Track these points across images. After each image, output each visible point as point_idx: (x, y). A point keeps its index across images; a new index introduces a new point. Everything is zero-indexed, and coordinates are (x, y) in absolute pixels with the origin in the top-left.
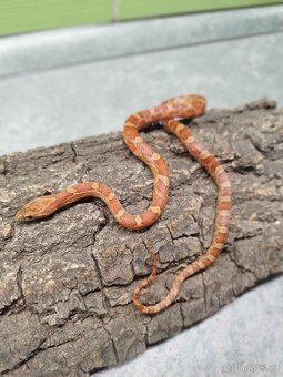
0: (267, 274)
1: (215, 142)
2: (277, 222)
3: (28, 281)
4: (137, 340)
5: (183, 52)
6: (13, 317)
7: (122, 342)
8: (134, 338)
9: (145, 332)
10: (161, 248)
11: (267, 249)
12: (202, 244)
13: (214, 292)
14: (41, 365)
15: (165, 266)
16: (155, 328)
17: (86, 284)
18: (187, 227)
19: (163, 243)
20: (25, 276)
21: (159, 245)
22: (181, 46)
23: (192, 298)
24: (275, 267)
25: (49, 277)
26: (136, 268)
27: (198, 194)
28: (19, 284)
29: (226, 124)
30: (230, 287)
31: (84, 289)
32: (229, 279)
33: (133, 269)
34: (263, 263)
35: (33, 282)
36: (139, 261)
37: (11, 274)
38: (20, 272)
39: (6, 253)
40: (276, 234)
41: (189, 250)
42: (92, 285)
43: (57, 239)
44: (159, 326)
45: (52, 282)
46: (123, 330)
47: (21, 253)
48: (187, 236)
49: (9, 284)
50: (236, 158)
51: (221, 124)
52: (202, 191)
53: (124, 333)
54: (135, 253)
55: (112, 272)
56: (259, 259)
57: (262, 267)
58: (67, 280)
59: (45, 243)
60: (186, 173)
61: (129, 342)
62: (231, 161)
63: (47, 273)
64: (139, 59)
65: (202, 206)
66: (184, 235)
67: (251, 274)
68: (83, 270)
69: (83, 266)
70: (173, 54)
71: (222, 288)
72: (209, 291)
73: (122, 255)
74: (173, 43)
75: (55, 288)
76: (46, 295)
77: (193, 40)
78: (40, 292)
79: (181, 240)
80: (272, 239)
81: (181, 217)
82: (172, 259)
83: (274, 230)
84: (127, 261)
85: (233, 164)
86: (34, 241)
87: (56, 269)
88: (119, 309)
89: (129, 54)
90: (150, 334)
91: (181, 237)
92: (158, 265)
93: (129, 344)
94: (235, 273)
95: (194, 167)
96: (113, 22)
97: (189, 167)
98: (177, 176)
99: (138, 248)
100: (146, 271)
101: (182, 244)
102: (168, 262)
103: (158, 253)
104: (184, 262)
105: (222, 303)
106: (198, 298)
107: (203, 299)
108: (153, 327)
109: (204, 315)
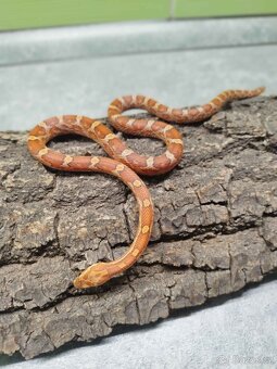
1: (248, 120)
3: (63, 226)
4: (159, 302)
5: (232, 52)
6: (48, 259)
7: (145, 301)
8: (157, 299)
9: (168, 294)
10: (189, 211)
12: (229, 213)
13: (240, 265)
14: (68, 310)
15: (192, 230)
16: (179, 293)
17: (116, 236)
18: (215, 194)
19: (191, 207)
20: (61, 221)
21: (187, 208)
22: (231, 46)
23: (217, 269)
25: (83, 225)
26: (163, 227)
27: (228, 166)
28: (55, 228)
29: (260, 108)
30: (258, 263)
31: (113, 240)
32: (257, 254)
33: (160, 227)
35: (67, 228)
36: (166, 220)
37: (49, 218)
38: (57, 218)
39: (47, 201)
41: (216, 217)
42: (121, 237)
43: (93, 193)
44: (183, 291)
45: (84, 230)
46: (147, 289)
47: (60, 203)
48: (215, 204)
49: (47, 226)
50: (268, 136)
51: (255, 108)
52: (233, 164)
53: (148, 291)
54: (163, 213)
58: (99, 228)
59: (82, 196)
60: (218, 146)
61: (153, 302)
62: (263, 139)
63: (81, 220)
64: (189, 54)
65: (232, 178)
66: (212, 202)
68: (114, 222)
69: (114, 218)
70: (223, 52)
71: (249, 263)
72: (235, 263)
74: (223, 43)
75: (87, 236)
76: (78, 241)
77: (244, 42)
78: (73, 237)
79: (208, 206)
81: (210, 184)
82: (199, 223)
85: (265, 142)
86: (72, 192)
87: (90, 218)
89: (181, 49)
90: (173, 298)
91: (208, 203)
92: (184, 228)
93: (153, 305)
94: (263, 249)
95: (226, 143)
96: (170, 19)
97: (221, 142)
98: (209, 148)
99: (165, 208)
100: (173, 232)
101: (209, 210)
102: (194, 226)
103: (185, 216)
104: (211, 231)
105: (248, 280)
106: (224, 269)
107: (228, 271)
108: (176, 291)
109: (229, 289)
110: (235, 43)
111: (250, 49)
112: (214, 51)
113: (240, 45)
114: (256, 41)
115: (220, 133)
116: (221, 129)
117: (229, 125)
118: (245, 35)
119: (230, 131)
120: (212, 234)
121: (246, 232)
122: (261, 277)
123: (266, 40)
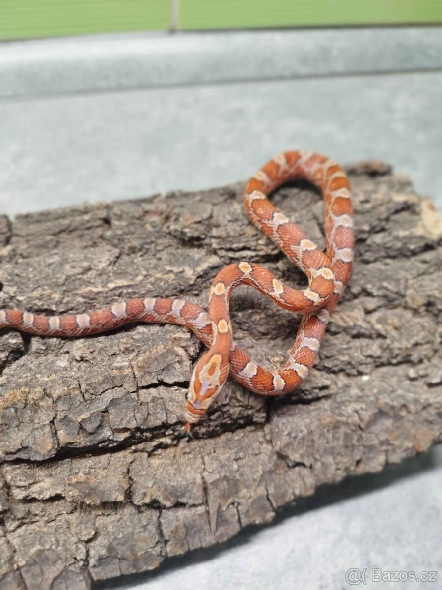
0: (340, 475)
2: (365, 378)
4: (65, 570)
7: (36, 569)
8: (60, 566)
9: (81, 555)
10: (114, 402)
11: (336, 426)
13: (225, 496)
15: (122, 437)
16: (103, 552)
18: (168, 368)
19: (118, 393)
21: (109, 396)
23: (178, 505)
24: (358, 462)
26: (61, 433)
30: (261, 491)
32: (257, 476)
33: (55, 434)
34: (332, 452)
36: (66, 420)
40: (358, 399)
41: (167, 411)
44: (110, 548)
46: (38, 547)
48: (166, 385)
53: (40, 553)
54: (60, 406)
55: (14, 436)
56: (320, 443)
57: (329, 460)
61: (52, 572)
66: (161, 383)
67: (305, 472)
71: (243, 492)
72: (213, 495)
73: (36, 406)
79: (153, 391)
80: (349, 409)
82: (133, 425)
83: (354, 392)
84: (44, 417)
85: (280, 265)
88: (35, 508)
90: (92, 562)
91: (154, 386)
92: (107, 433)
93: (52, 576)
94: (270, 466)
95: (205, 266)
96: (172, 31)
97: (197, 263)
98: (172, 276)
99: (66, 398)
100: (82, 441)
101: (154, 399)
102: (125, 430)
103: (105, 411)
104: (164, 435)
105: (245, 521)
106: (194, 506)
107: (201, 509)
108: (98, 549)
109: (208, 540)
110: (287, 73)
111: (313, 83)
112: (250, 87)
113: (295, 77)
114: (322, 69)
115: (200, 246)
116: (198, 239)
117: (215, 232)
118: (304, 61)
119: (215, 244)
120: (167, 440)
121: (239, 435)
122: (270, 515)
123: (340, 67)
